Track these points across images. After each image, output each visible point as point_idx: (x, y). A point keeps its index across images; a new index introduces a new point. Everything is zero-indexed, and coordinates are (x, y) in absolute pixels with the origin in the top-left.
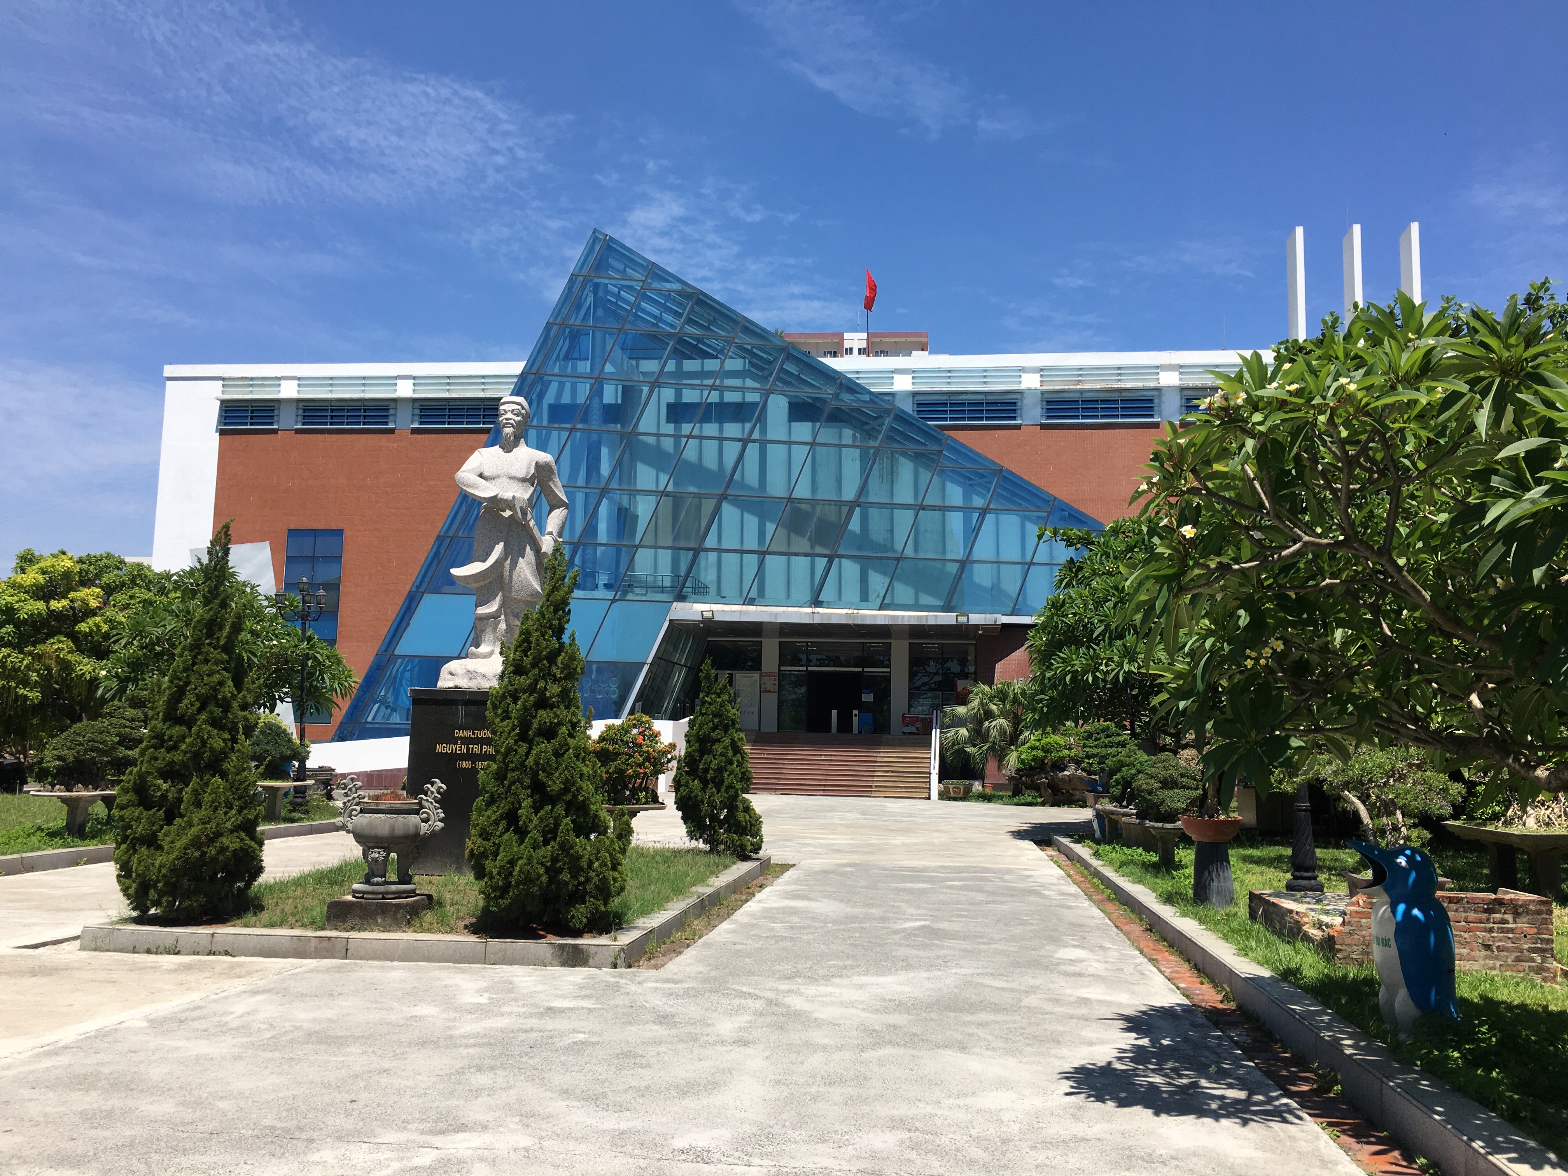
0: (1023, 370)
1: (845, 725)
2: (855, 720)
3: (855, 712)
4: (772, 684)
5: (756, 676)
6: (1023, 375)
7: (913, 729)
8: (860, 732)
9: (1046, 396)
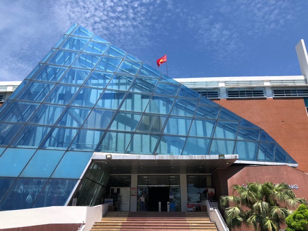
0: (219, 82)
1: (164, 209)
2: (168, 206)
3: (168, 203)
4: (134, 192)
5: (128, 189)
6: (219, 84)
7: (192, 209)
8: (170, 211)
9: (227, 90)
